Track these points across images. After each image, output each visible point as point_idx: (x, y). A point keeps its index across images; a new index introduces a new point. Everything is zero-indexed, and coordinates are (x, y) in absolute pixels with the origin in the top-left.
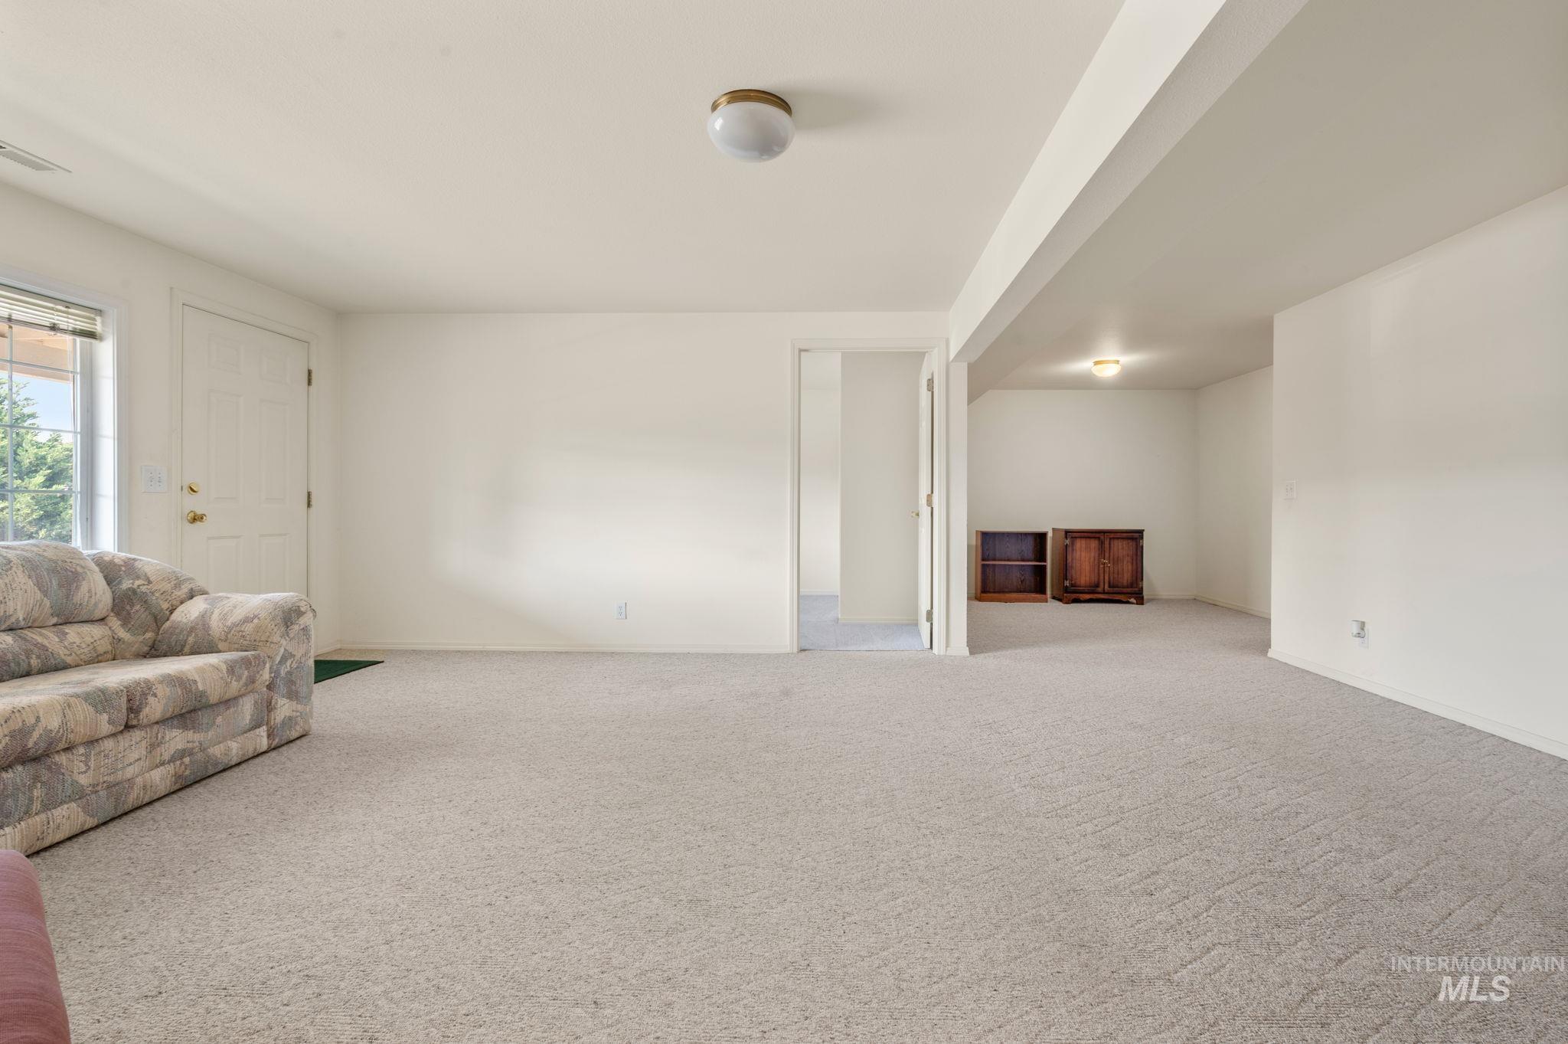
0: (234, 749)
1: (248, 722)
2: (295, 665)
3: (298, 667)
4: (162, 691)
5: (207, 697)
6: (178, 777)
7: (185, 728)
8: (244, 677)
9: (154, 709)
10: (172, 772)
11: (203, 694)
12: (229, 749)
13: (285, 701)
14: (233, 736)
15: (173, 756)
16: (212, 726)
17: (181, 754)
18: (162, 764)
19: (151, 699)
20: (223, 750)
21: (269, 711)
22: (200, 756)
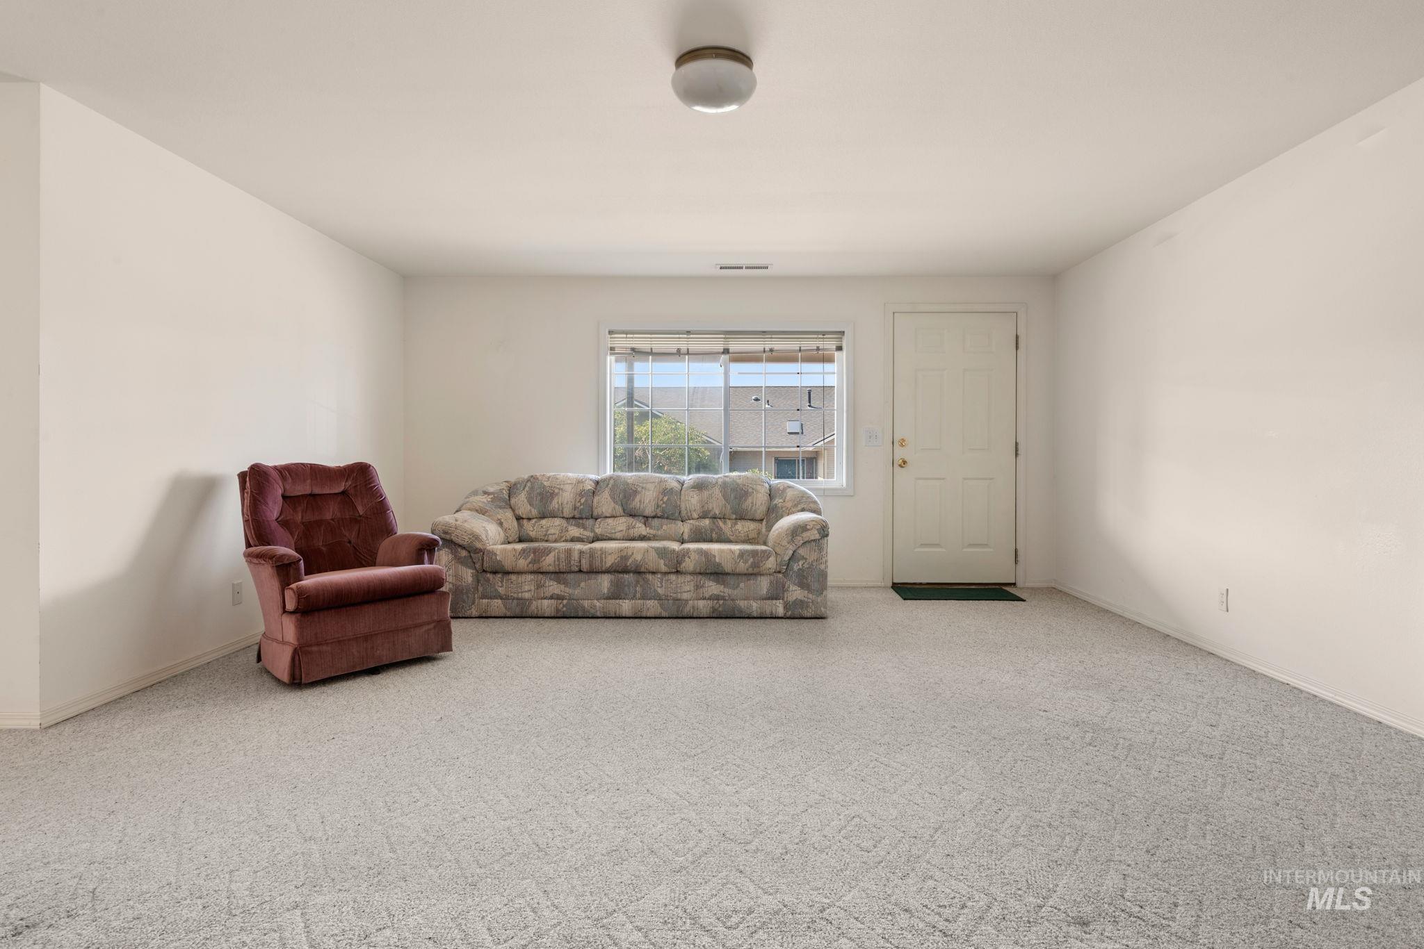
0: (755, 607)
1: (765, 593)
2: (806, 566)
3: (809, 568)
4: (693, 556)
5: (722, 567)
6: (714, 610)
7: (718, 582)
8: (750, 562)
9: (689, 564)
10: (711, 605)
11: (719, 565)
12: (751, 606)
13: (795, 588)
14: (755, 599)
15: (711, 596)
16: (737, 587)
17: (716, 598)
18: (704, 599)
19: (687, 559)
20: (746, 605)
21: (784, 591)
22: (729, 602)
